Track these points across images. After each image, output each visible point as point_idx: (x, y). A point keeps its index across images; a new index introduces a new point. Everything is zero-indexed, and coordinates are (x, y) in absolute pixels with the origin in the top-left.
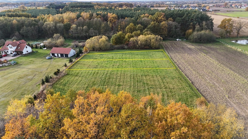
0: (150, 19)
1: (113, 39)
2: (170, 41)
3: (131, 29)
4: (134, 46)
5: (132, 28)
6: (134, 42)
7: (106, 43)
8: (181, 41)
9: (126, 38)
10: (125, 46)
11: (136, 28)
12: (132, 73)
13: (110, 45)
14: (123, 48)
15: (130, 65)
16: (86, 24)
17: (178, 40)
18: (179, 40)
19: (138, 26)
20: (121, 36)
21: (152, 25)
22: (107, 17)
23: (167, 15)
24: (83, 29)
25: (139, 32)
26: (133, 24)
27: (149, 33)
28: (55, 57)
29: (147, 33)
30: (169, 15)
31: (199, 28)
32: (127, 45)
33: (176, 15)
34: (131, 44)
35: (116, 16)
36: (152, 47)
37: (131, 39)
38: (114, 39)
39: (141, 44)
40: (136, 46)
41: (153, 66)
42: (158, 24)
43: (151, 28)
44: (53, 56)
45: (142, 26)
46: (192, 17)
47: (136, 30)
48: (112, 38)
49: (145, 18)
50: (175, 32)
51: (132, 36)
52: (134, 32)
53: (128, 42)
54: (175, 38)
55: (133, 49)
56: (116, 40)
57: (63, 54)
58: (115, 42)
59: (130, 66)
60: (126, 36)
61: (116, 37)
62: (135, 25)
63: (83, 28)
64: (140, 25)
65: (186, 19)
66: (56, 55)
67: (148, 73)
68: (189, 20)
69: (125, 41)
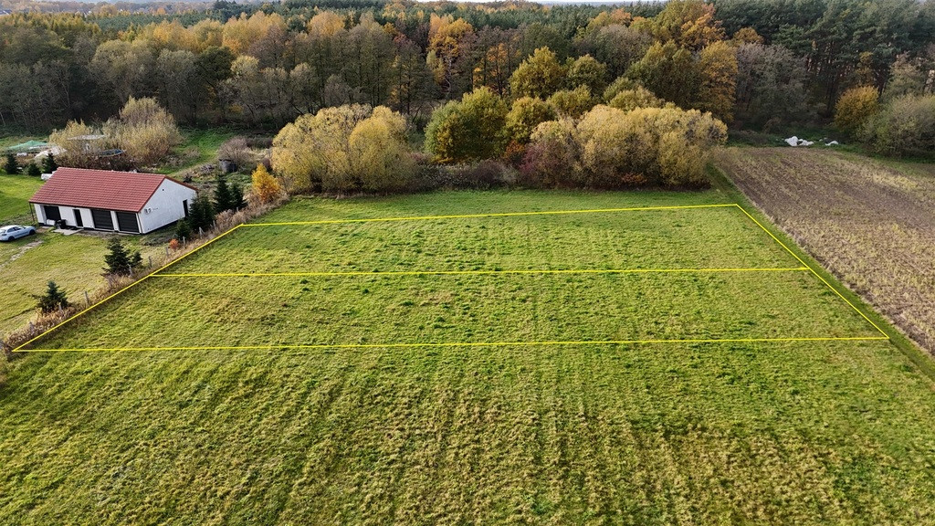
0: (641, 30)
1: (440, 127)
2: (753, 149)
3: (539, 79)
4: (558, 168)
5: (546, 73)
6: (559, 145)
7: (393, 147)
8: (809, 147)
9: (509, 125)
10: (503, 167)
11: (565, 76)
12: (548, 401)
13: (413, 161)
14: (490, 183)
15: (529, 305)
16: (309, 55)
17: (793, 141)
18: (799, 143)
19: (578, 63)
20: (482, 116)
21: (653, 58)
22: (426, 34)
23: (730, 14)
24: (288, 77)
25: (582, 93)
26: (553, 54)
27: (642, 96)
28: (64, 225)
29: (630, 98)
30: (738, 16)
31: (914, 78)
32: (516, 161)
33: (778, 13)
34: (539, 156)
35: (468, 29)
36: (668, 176)
37: (541, 126)
38: (445, 129)
39: (600, 161)
40: (571, 168)
41: (708, 317)
42: (684, 54)
43: (649, 77)
44: (52, 222)
45: (599, 66)
46: (864, 22)
47: (564, 85)
48: (431, 126)
49: (613, 28)
50: (778, 100)
51: (546, 113)
52: (557, 94)
53: (519, 149)
54: (774, 130)
55: (549, 187)
56: (452, 135)
57: (108, 212)
58: (449, 148)
59: (535, 318)
60: (513, 117)
61: (453, 116)
62: (561, 59)
63: (292, 72)
64: (591, 59)
65: (833, 33)
66: (67, 214)
67: (685, 391)
68: (849, 38)
69: (502, 139)
